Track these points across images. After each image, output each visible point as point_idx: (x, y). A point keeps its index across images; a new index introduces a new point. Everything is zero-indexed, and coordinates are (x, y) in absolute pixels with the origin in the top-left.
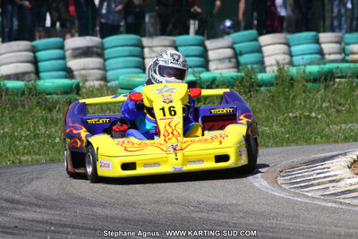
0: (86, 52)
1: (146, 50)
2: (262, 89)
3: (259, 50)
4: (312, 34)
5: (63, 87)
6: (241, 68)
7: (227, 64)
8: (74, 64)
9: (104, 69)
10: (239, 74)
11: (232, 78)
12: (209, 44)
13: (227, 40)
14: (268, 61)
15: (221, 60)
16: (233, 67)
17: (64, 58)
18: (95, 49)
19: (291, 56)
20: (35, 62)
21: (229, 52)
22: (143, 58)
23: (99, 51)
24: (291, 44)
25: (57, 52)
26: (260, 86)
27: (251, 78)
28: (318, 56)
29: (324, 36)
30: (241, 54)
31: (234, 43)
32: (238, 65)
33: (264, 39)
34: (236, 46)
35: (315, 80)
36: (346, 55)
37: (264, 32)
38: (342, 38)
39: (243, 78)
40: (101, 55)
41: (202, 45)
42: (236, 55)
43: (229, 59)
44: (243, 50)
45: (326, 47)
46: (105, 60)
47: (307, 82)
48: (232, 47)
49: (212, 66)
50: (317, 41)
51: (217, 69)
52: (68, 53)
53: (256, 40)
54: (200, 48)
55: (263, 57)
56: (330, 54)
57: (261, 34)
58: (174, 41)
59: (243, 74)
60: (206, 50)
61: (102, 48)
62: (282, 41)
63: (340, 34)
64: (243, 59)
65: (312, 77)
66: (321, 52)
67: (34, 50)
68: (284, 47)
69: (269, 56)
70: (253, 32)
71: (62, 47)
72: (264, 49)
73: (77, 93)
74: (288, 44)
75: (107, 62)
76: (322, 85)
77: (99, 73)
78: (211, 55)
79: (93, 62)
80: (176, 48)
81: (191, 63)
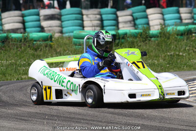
0: (51, 17)
1: (84, 17)
2: (153, 39)
3: (146, 17)
4: (175, 8)
5: (43, 37)
7: (129, 25)
8: (45, 24)
9: (61, 26)
11: (136, 33)
12: (119, 13)
13: (129, 11)
14: (151, 23)
15: (126, 22)
17: (39, 20)
18: (57, 16)
19: (164, 20)
20: (23, 22)
21: (130, 18)
22: (83, 21)
23: (59, 17)
24: (164, 14)
25: (35, 17)
26: (151, 38)
27: (146, 33)
28: (179, 21)
29: (182, 10)
30: (137, 19)
31: (133, 13)
32: (135, 25)
33: (149, 11)
34: (134, 15)
35: (182, 34)
36: (194, 20)
38: (192, 11)
39: (142, 33)
40: (59, 19)
41: (115, 14)
42: (134, 20)
43: (130, 22)
44: (138, 17)
45: (183, 16)
46: (62, 22)
47: (177, 35)
48: (132, 15)
49: (120, 25)
50: (178, 12)
51: (124, 27)
52: (42, 18)
53: (145, 11)
54: (114, 16)
55: (149, 21)
56: (185, 19)
58: (100, 12)
59: (142, 31)
60: (117, 17)
61: (61, 15)
62: (159, 12)
64: (138, 22)
65: (180, 33)
66: (180, 19)
67: (23, 16)
68: (160, 16)
69: (152, 20)
70: (143, 7)
71: (38, 14)
72: (149, 17)
74: (162, 14)
76: (185, 37)
77: (58, 29)
78: (120, 19)
79: (55, 23)
80: (101, 15)
81: (109, 24)
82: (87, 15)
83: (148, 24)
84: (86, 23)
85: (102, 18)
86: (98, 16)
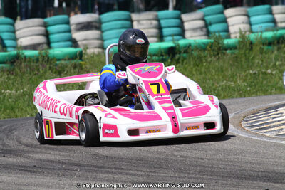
0: (86, 26)
1: (135, 23)
2: (228, 51)
3: (225, 21)
4: (266, 7)
5: (70, 54)
6: (211, 35)
7: (199, 33)
8: (78, 36)
9: (101, 39)
10: (209, 40)
11: (204, 44)
12: (184, 17)
13: (199, 14)
14: (232, 29)
15: (195, 30)
16: (205, 35)
17: (69, 31)
18: (94, 24)
19: (250, 23)
20: (47, 35)
21: (201, 23)
23: (97, 25)
24: (250, 15)
25: (64, 27)
26: (226, 49)
27: (219, 43)
28: (272, 24)
29: (276, 9)
30: (211, 24)
31: (205, 16)
32: (208, 34)
33: (229, 12)
34: (206, 18)
35: (270, 44)
37: (229, 6)
39: (212, 43)
40: (98, 28)
41: (179, 18)
42: (207, 25)
43: (201, 28)
44: (213, 21)
45: (278, 17)
46: (102, 32)
47: (263, 44)
48: (203, 19)
49: (187, 34)
50: (271, 12)
51: (191, 37)
52: (73, 27)
53: (222, 13)
54: (178, 21)
55: (228, 26)
56: (281, 22)
57: (226, 8)
58: (157, 16)
59: (212, 41)
60: (182, 22)
61: (100, 22)
62: (243, 13)
64: (213, 28)
65: (267, 42)
66: (274, 21)
67: (46, 25)
68: (244, 18)
69: (233, 25)
70: (219, 7)
71: (68, 23)
72: (229, 20)
73: (81, 59)
74: (248, 16)
75: (105, 34)
76: (276, 48)
77: (97, 42)
78: (187, 26)
79: (93, 34)
80: (158, 20)
81: (171, 33)
82: (138, 21)
83: (227, 31)
85: (160, 24)
86: (155, 22)
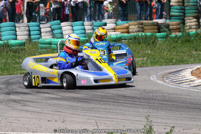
1: (17, 28)
3: (61, 28)
5: (18, 44)
7: (48, 34)
12: (41, 26)
13: (49, 24)
14: (64, 33)
15: (46, 32)
16: (51, 35)
21: (49, 29)
22: (16, 31)
24: (73, 26)
28: (84, 31)
29: (86, 23)
30: (54, 30)
31: (51, 25)
33: (63, 24)
38: (93, 24)
41: (39, 26)
42: (52, 30)
43: (50, 32)
44: (55, 28)
45: (86, 27)
48: (51, 27)
49: (43, 34)
50: (83, 25)
53: (60, 24)
54: (38, 28)
55: (62, 31)
56: (88, 30)
57: (62, 22)
60: (40, 28)
62: (70, 25)
63: (91, 22)
64: (55, 32)
66: (85, 29)
68: (71, 27)
69: (64, 31)
72: (63, 28)
78: (42, 30)
80: (29, 27)
81: (35, 33)
82: (19, 27)
83: (62, 33)
84: (18, 33)
85: (29, 29)
86: (27, 28)
